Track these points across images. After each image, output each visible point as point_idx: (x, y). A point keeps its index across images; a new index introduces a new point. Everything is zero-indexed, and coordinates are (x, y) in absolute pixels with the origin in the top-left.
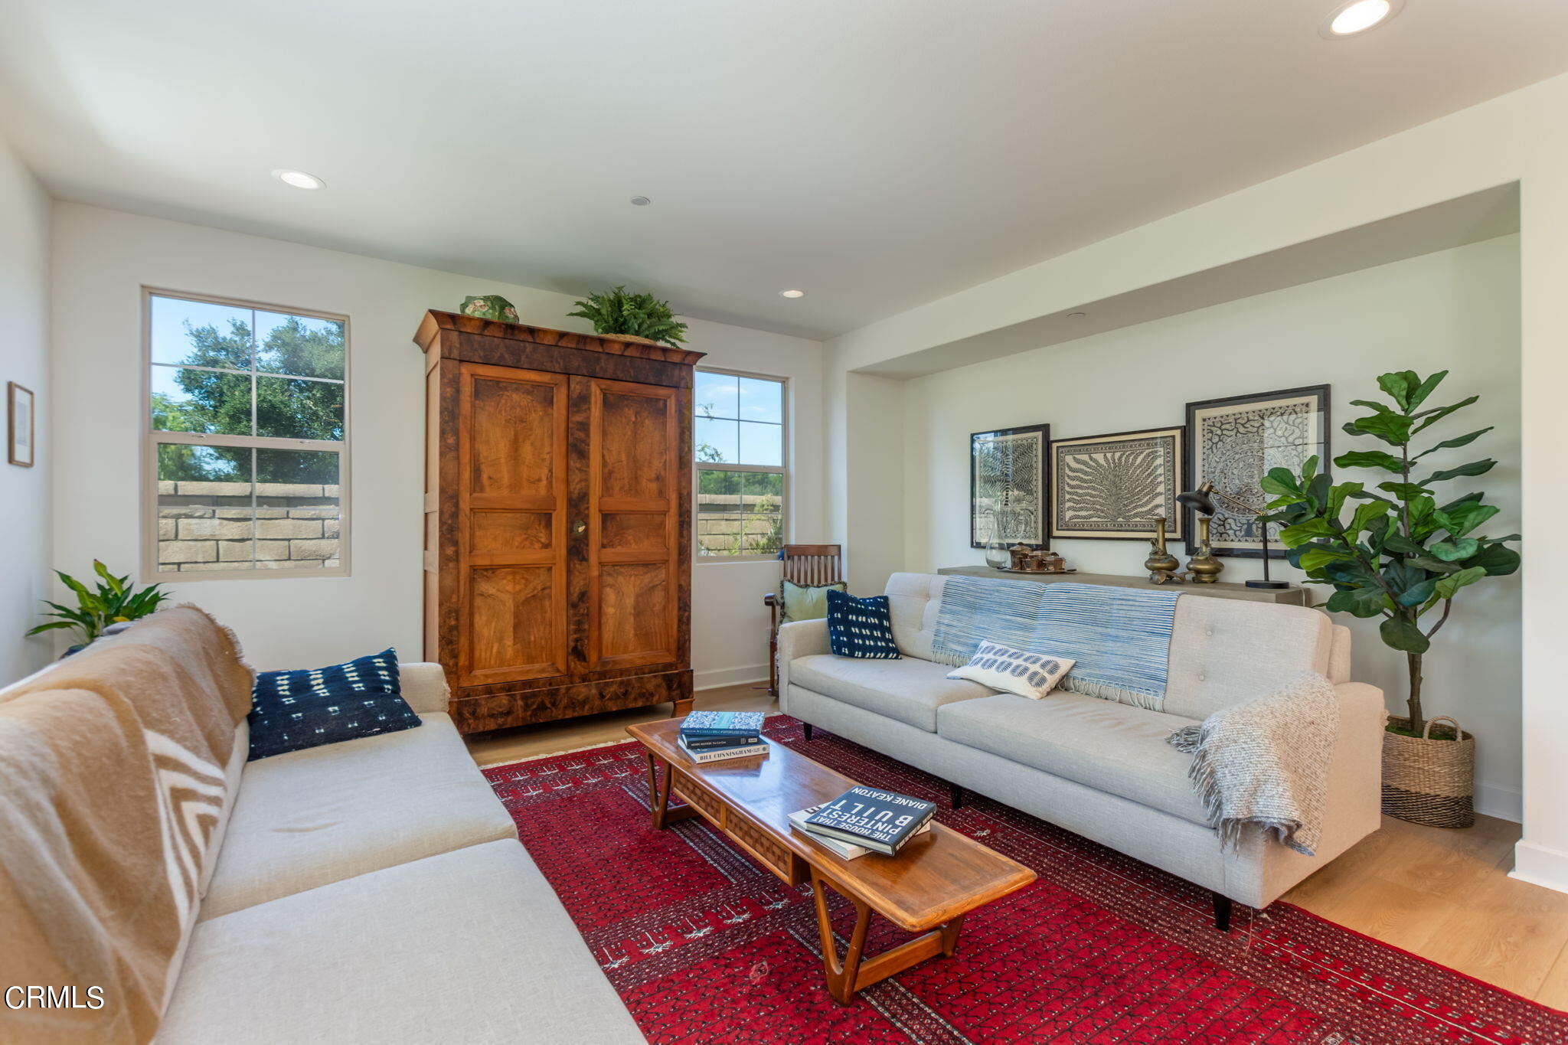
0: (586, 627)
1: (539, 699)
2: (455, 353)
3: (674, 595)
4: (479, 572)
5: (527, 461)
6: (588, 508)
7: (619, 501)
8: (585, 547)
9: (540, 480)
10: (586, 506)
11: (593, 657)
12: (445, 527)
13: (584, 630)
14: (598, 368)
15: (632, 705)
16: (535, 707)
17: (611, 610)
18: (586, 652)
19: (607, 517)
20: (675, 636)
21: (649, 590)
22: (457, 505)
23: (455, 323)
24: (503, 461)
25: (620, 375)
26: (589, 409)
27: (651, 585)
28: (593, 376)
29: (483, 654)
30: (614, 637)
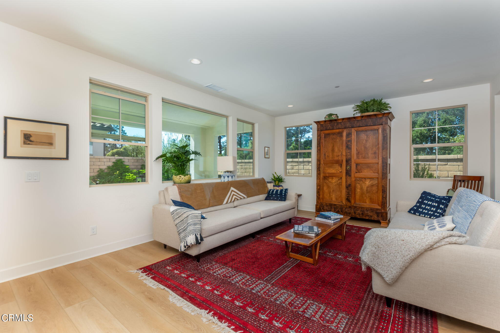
0: (350, 193)
1: (338, 209)
2: (320, 129)
3: (381, 189)
4: (325, 178)
5: (336, 151)
6: (351, 162)
7: (361, 161)
8: (350, 173)
9: (339, 156)
10: (350, 162)
11: (353, 201)
12: (318, 167)
13: (350, 194)
14: (354, 125)
15: (364, 218)
16: (337, 211)
17: (358, 190)
18: (351, 200)
19: (357, 165)
20: (381, 201)
21: (372, 186)
22: (320, 162)
23: (319, 123)
24: (330, 152)
25: (361, 125)
26: (352, 136)
27: (372, 184)
28: (353, 127)
29: (326, 196)
30: (359, 198)
